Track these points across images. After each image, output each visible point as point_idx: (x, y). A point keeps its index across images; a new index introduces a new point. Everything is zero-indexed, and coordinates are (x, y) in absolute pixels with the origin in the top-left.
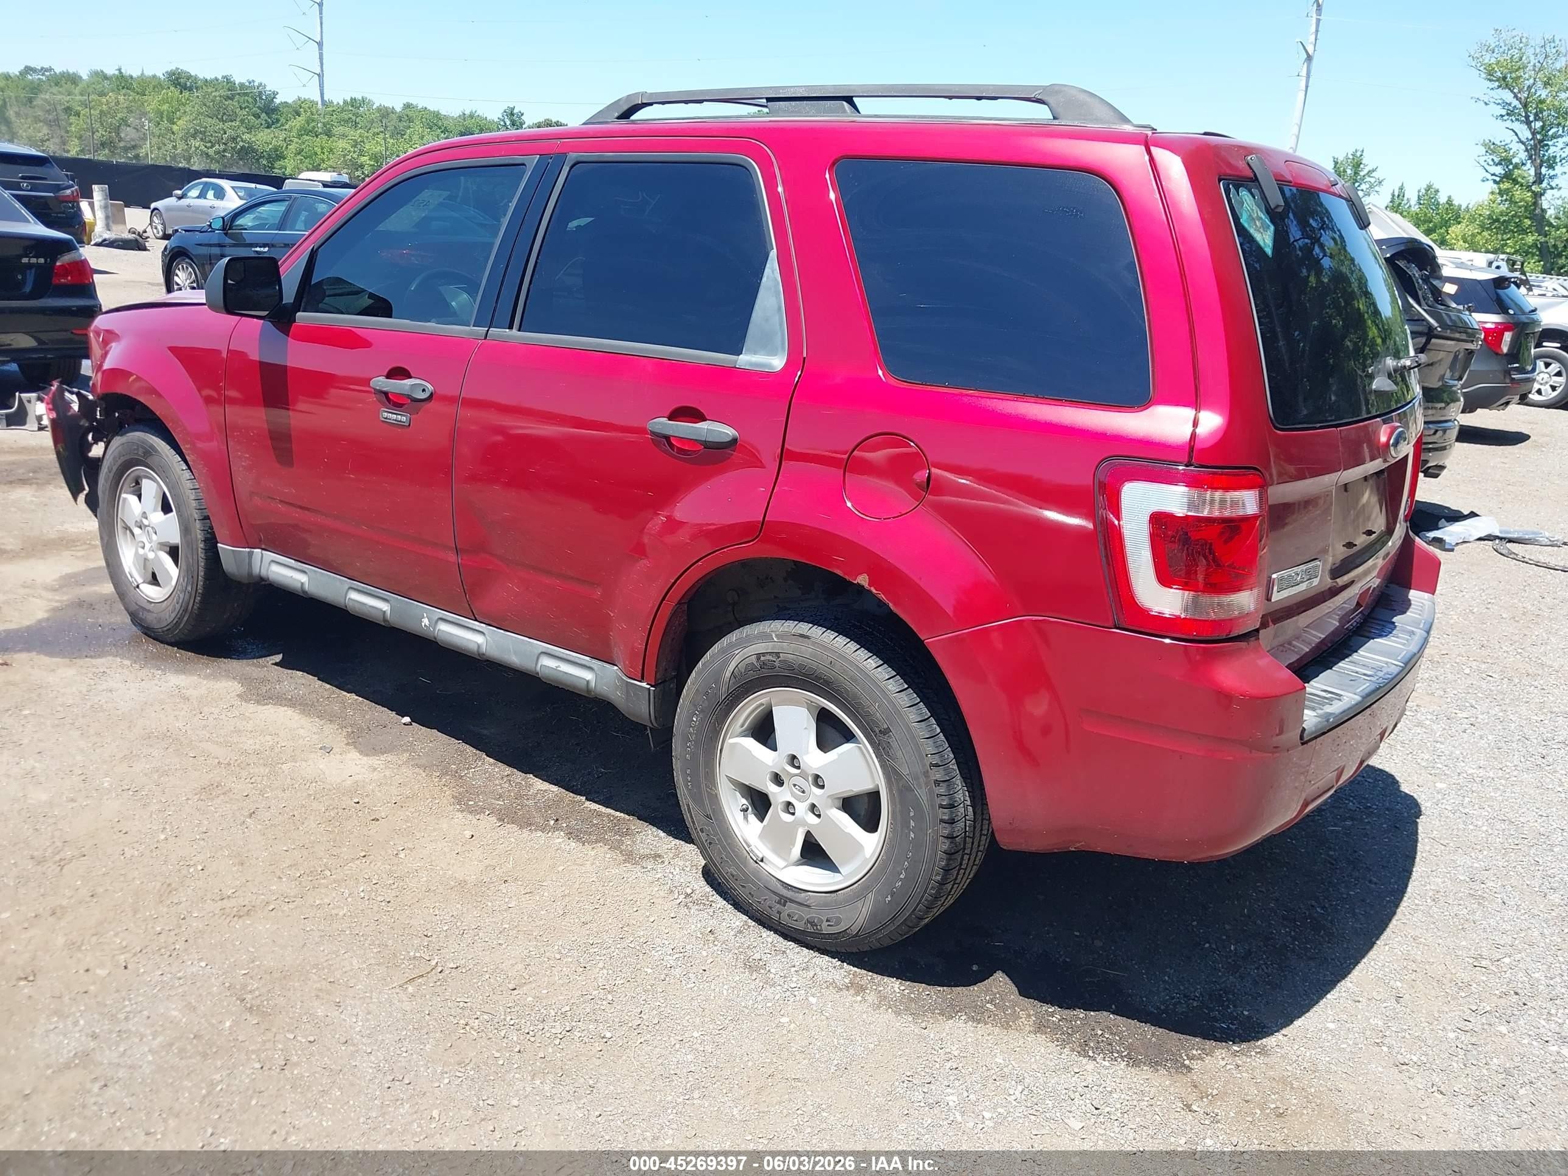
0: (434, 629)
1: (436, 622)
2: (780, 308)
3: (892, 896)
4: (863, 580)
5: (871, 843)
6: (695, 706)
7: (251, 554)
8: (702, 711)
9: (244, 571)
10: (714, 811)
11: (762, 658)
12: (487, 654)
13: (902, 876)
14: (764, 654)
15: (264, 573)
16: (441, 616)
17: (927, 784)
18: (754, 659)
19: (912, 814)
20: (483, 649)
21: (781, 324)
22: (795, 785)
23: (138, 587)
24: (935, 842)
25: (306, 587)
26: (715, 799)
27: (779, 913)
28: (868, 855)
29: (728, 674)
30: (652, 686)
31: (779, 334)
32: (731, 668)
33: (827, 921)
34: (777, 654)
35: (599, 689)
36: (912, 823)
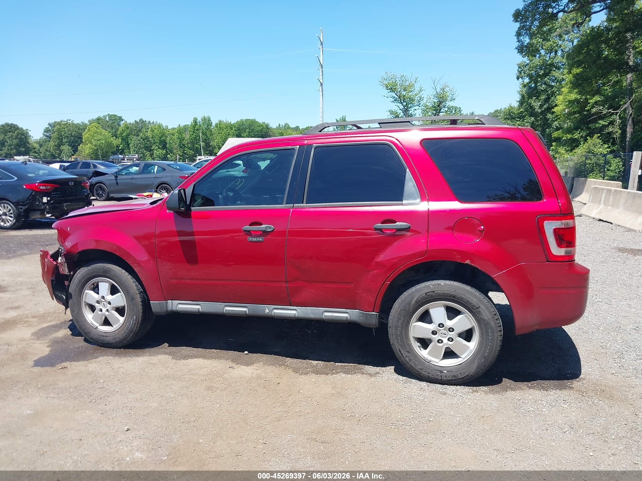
0: (272, 313)
1: (272, 310)
2: (414, 186)
3: (484, 359)
4: (468, 262)
5: (473, 345)
6: (400, 315)
7: (167, 303)
8: (403, 316)
9: (164, 309)
10: (410, 349)
11: (428, 294)
12: (299, 317)
13: (487, 352)
14: (428, 293)
15: (174, 309)
16: (274, 307)
17: (494, 321)
18: (424, 295)
19: (490, 331)
20: (297, 315)
21: (416, 190)
22: (441, 333)
23: (97, 328)
24: (497, 338)
25: (201, 310)
26: (410, 345)
27: (441, 376)
28: (472, 349)
29: (414, 302)
30: (377, 313)
31: (416, 193)
32: (415, 299)
33: (460, 374)
34: (434, 292)
35: (352, 319)
36: (490, 334)
